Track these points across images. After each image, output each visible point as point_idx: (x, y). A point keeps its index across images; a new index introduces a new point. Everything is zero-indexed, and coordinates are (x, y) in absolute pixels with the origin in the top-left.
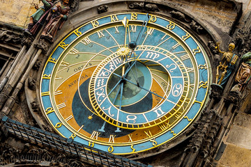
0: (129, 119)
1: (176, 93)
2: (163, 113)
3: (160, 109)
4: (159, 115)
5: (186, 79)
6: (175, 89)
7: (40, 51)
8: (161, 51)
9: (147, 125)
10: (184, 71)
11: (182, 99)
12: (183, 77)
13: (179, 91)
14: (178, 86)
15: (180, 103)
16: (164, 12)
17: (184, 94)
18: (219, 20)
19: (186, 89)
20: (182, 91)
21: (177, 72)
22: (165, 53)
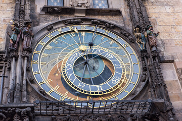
0: (79, 85)
1: (114, 81)
2: (102, 89)
3: (101, 87)
4: (99, 90)
5: (123, 76)
6: (115, 79)
7: (26, 58)
8: (116, 55)
9: (89, 93)
10: (124, 71)
11: (117, 86)
12: (122, 74)
13: (117, 81)
14: (117, 79)
15: (114, 88)
16: (86, 22)
17: (119, 84)
19: (121, 82)
20: (118, 82)
21: (119, 70)
22: (117, 57)
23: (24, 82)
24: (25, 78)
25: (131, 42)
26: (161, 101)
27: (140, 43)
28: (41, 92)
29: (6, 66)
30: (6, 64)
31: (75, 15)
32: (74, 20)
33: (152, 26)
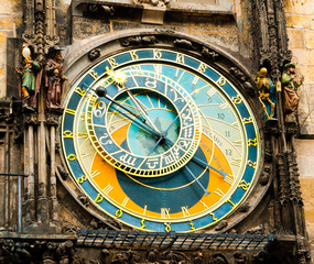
7: (53, 129)
16: (164, 42)
18: (222, 38)
23: (53, 180)
24: (53, 172)
25: (249, 94)
26: (291, 237)
27: (266, 102)
28: (82, 200)
29: (11, 134)
30: (10, 128)
31: (143, 21)
32: (142, 36)
33: (293, 66)
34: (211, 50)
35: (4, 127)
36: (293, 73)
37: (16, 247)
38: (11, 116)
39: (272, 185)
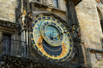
22: (41, 29)
23: (30, 45)
24: (30, 43)
29: (17, 32)
30: (17, 30)
31: (47, 10)
32: (48, 13)
33: (79, 26)
34: (62, 19)
35: (15, 30)
36: (79, 27)
37: (25, 60)
38: (17, 27)
39: (76, 53)
